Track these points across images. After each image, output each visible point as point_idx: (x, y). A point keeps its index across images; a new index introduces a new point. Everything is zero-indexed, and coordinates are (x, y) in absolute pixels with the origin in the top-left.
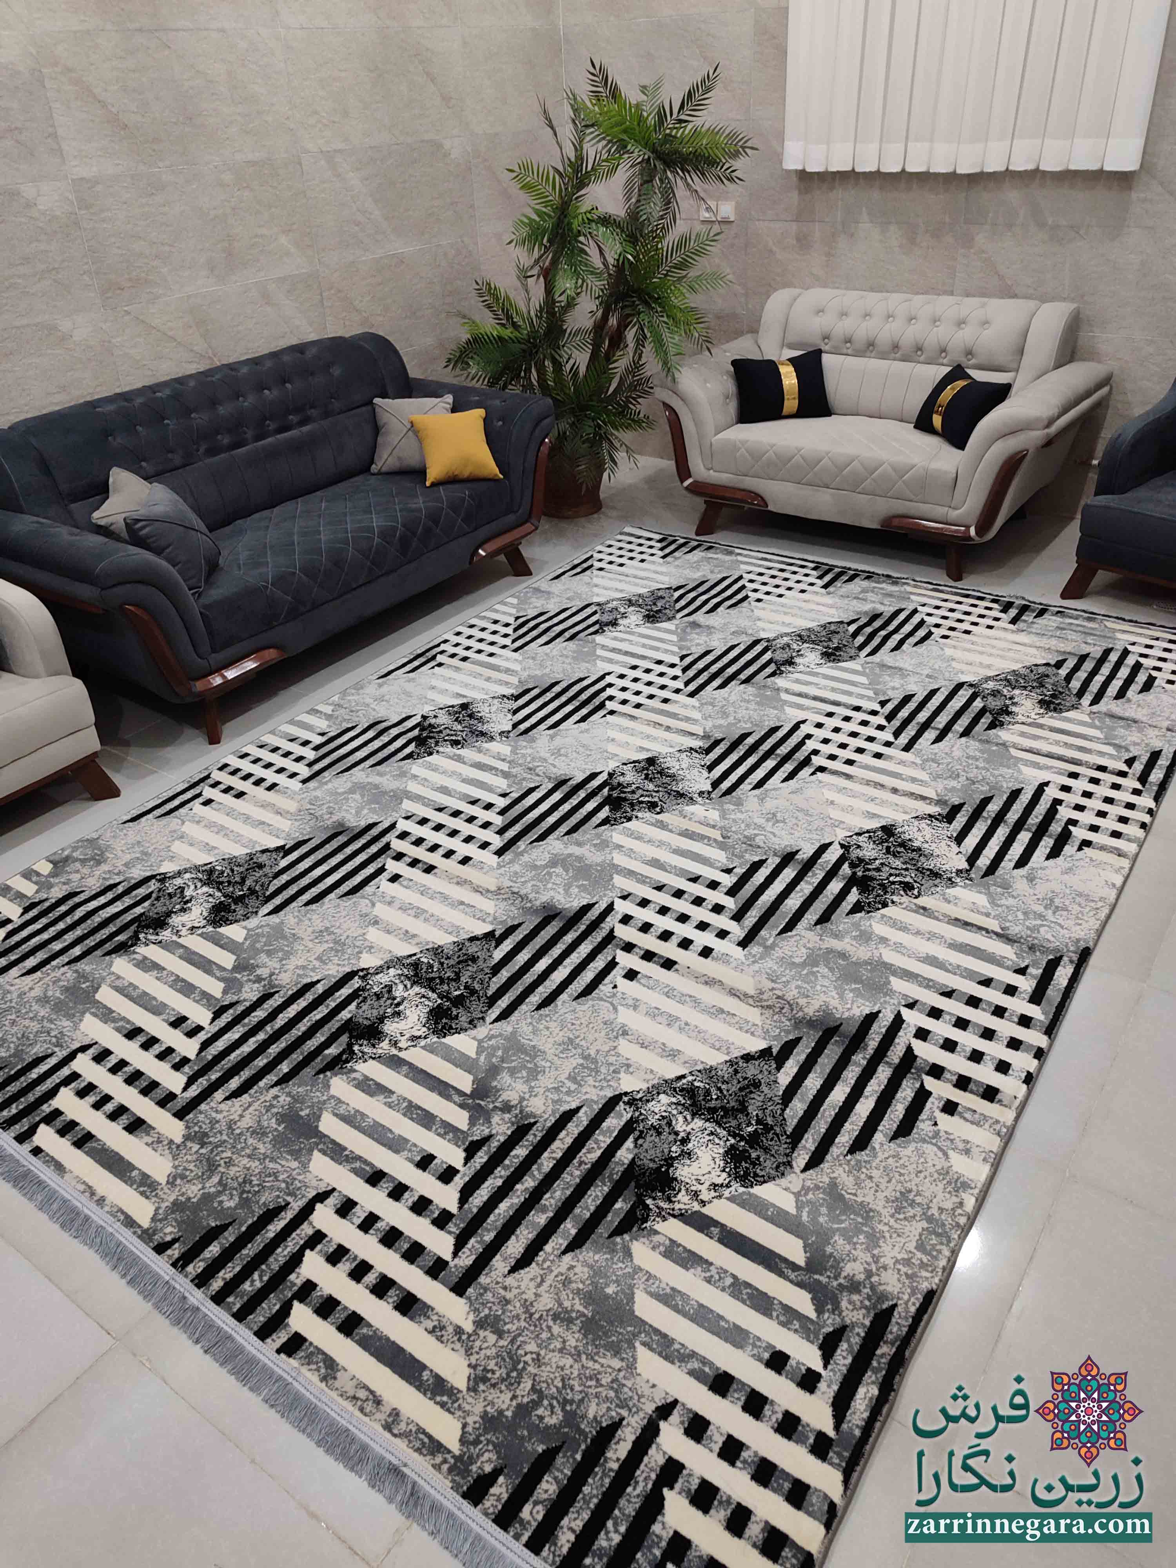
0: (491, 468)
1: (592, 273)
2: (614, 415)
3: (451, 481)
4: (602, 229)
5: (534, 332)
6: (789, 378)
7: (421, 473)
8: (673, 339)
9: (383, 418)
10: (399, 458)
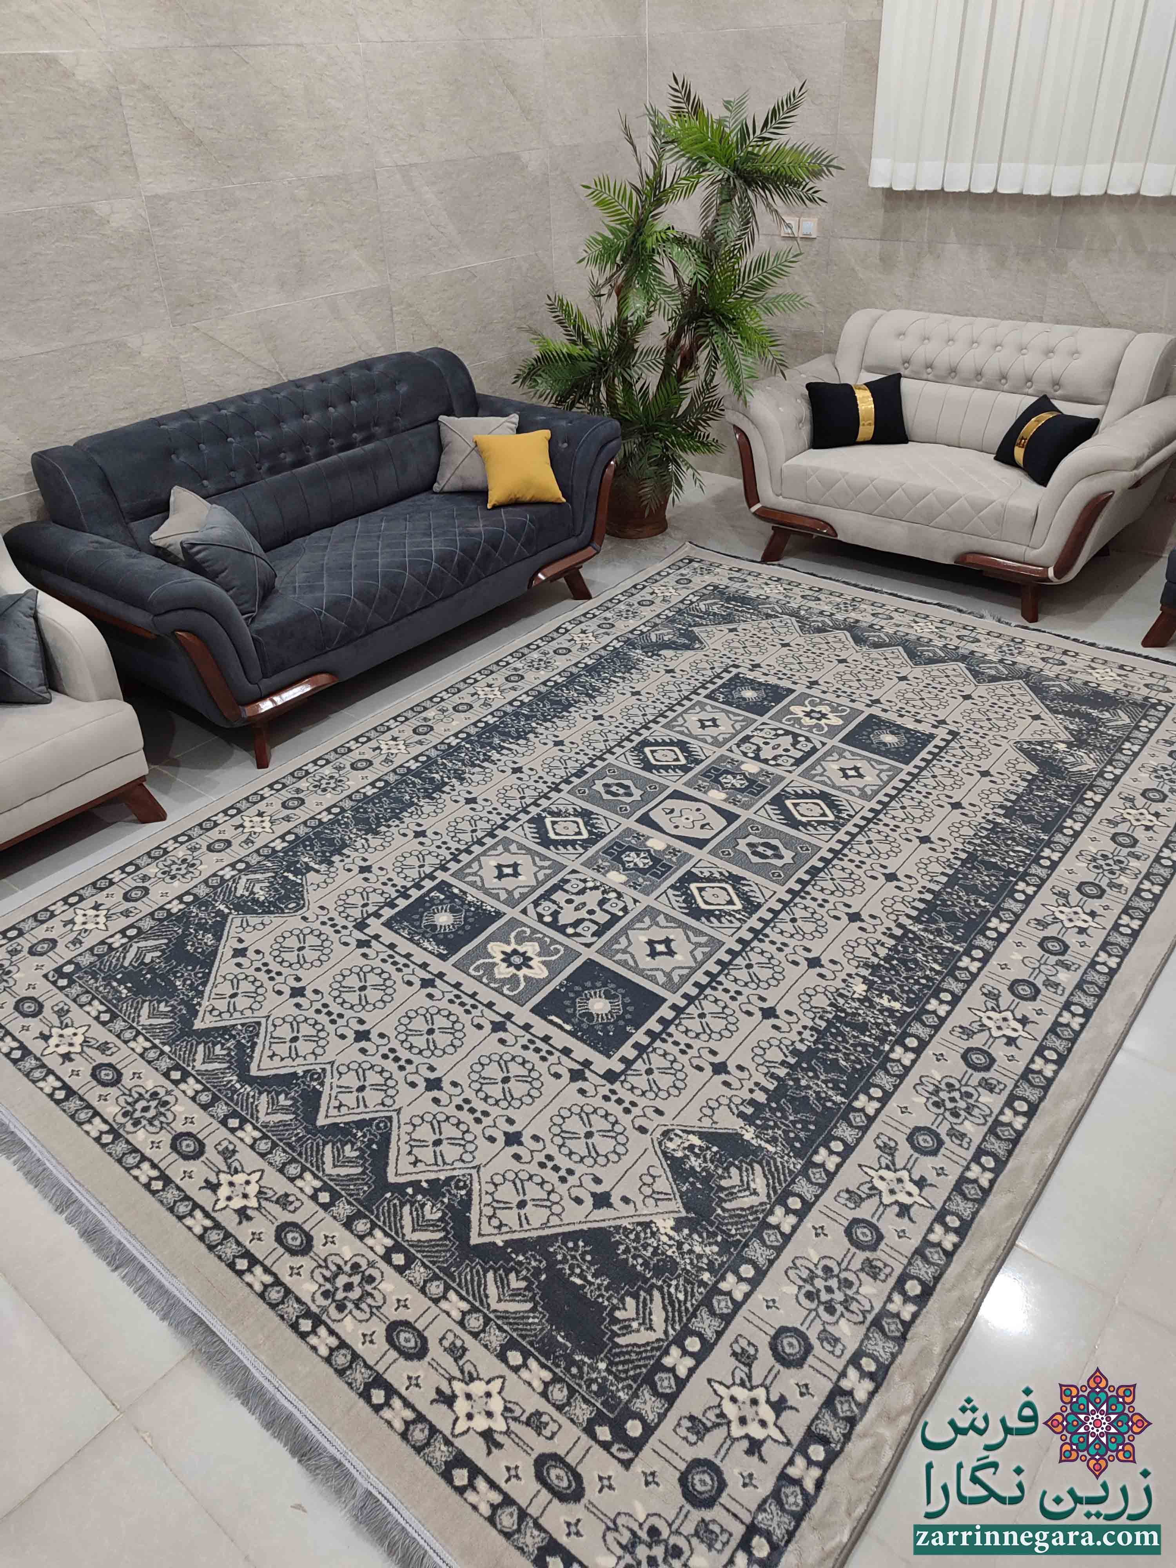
0: (554, 492)
1: (665, 292)
2: (683, 436)
3: (514, 503)
4: (677, 249)
5: (604, 352)
6: (866, 403)
7: (482, 493)
8: (746, 362)
9: (447, 436)
10: (462, 478)
